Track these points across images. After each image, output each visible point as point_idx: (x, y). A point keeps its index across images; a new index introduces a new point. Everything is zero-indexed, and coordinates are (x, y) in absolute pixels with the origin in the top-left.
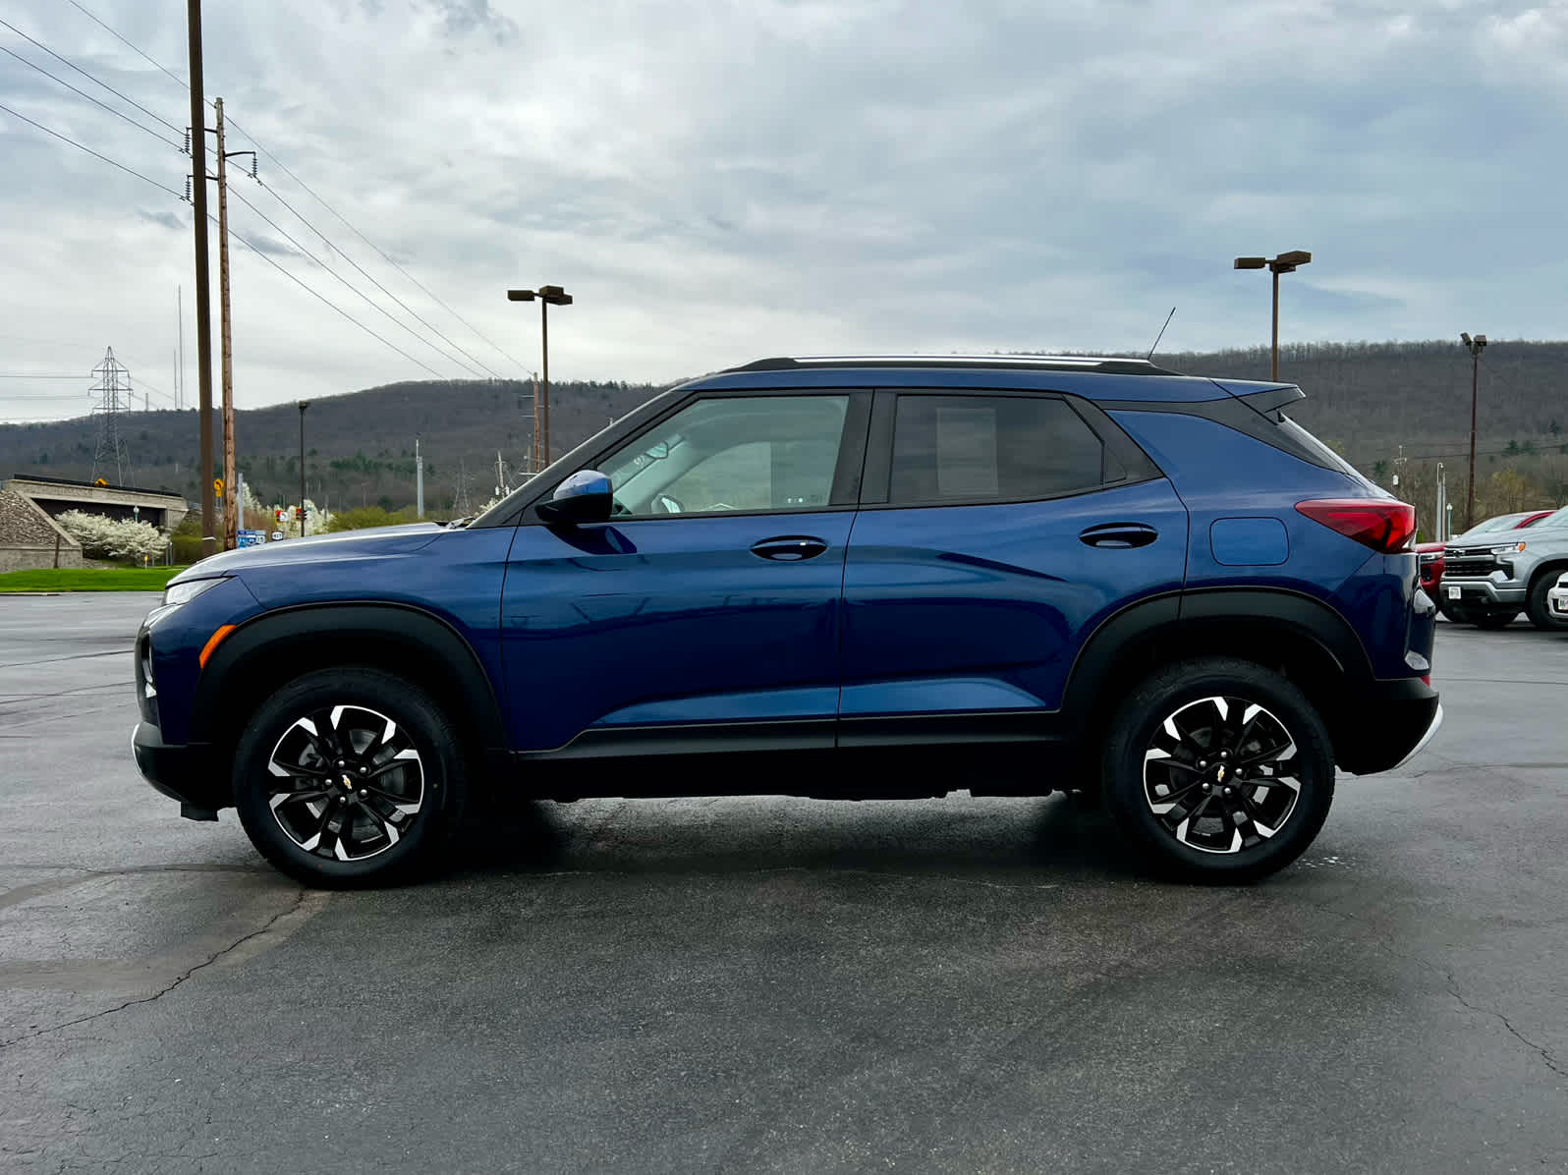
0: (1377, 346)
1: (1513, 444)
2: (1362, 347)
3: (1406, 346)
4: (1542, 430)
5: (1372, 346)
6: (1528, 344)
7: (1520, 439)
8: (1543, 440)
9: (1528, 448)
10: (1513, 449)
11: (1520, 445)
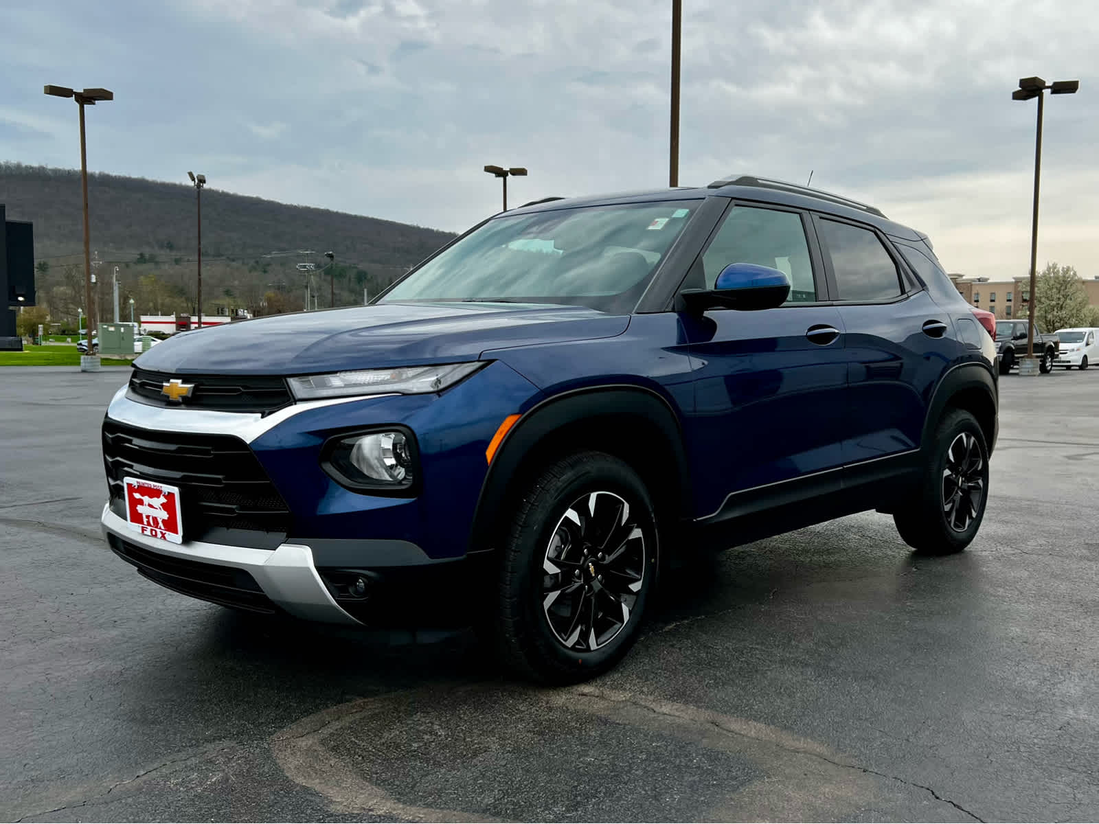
0: (31, 168)
1: (142, 255)
2: (18, 166)
3: (55, 171)
4: (161, 247)
5: (26, 167)
6: (147, 182)
7: (147, 251)
8: (163, 254)
9: (152, 259)
10: (142, 259)
11: (147, 256)
